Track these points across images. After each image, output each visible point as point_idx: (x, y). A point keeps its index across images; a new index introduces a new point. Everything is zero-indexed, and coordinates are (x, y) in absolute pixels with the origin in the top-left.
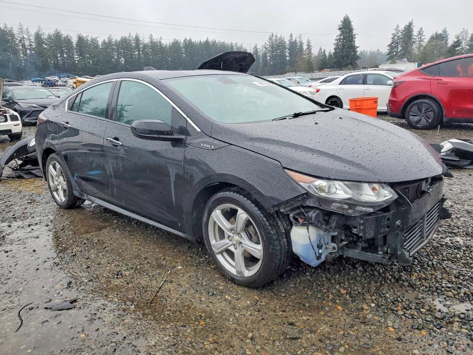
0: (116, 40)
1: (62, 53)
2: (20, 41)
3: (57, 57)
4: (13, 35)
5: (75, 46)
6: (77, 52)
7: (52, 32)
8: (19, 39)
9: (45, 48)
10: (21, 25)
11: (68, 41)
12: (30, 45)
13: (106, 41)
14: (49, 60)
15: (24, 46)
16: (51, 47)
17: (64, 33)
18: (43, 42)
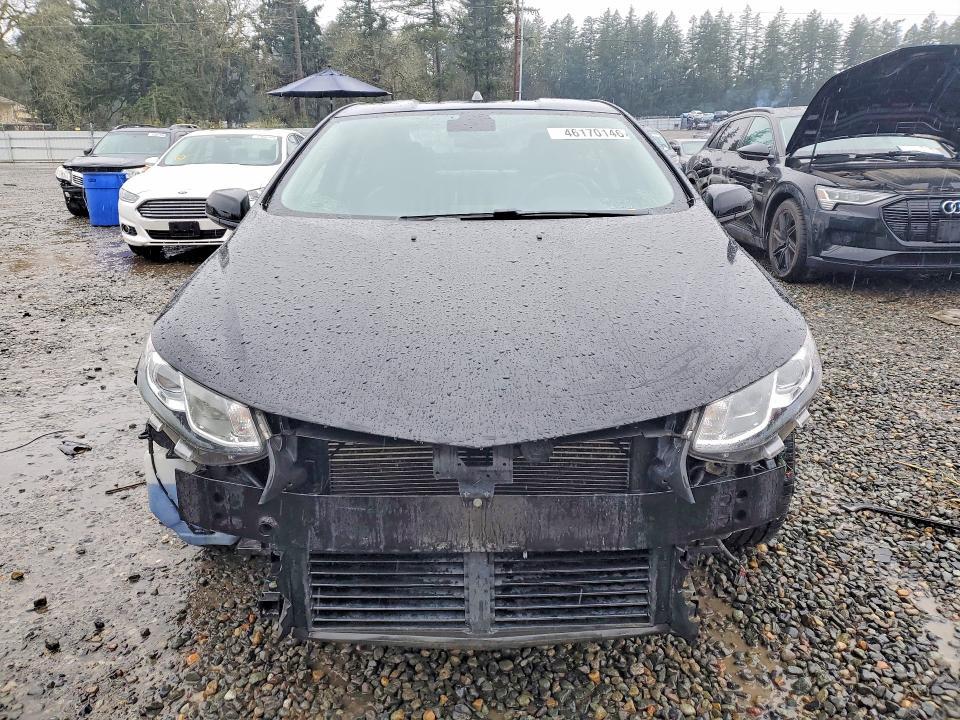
0: (944, 24)
1: (811, 60)
2: (739, 41)
3: (800, 69)
4: (728, 32)
5: (842, 43)
6: (843, 57)
7: (803, 18)
8: (738, 37)
9: (782, 53)
10: (748, 9)
11: (831, 34)
12: (755, 48)
13: (919, 27)
14: (781, 75)
15: (742, 50)
16: (793, 49)
17: (827, 18)
18: (780, 41)
